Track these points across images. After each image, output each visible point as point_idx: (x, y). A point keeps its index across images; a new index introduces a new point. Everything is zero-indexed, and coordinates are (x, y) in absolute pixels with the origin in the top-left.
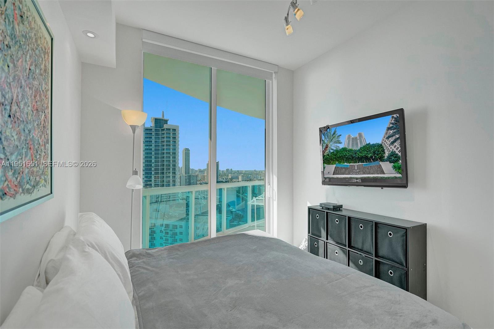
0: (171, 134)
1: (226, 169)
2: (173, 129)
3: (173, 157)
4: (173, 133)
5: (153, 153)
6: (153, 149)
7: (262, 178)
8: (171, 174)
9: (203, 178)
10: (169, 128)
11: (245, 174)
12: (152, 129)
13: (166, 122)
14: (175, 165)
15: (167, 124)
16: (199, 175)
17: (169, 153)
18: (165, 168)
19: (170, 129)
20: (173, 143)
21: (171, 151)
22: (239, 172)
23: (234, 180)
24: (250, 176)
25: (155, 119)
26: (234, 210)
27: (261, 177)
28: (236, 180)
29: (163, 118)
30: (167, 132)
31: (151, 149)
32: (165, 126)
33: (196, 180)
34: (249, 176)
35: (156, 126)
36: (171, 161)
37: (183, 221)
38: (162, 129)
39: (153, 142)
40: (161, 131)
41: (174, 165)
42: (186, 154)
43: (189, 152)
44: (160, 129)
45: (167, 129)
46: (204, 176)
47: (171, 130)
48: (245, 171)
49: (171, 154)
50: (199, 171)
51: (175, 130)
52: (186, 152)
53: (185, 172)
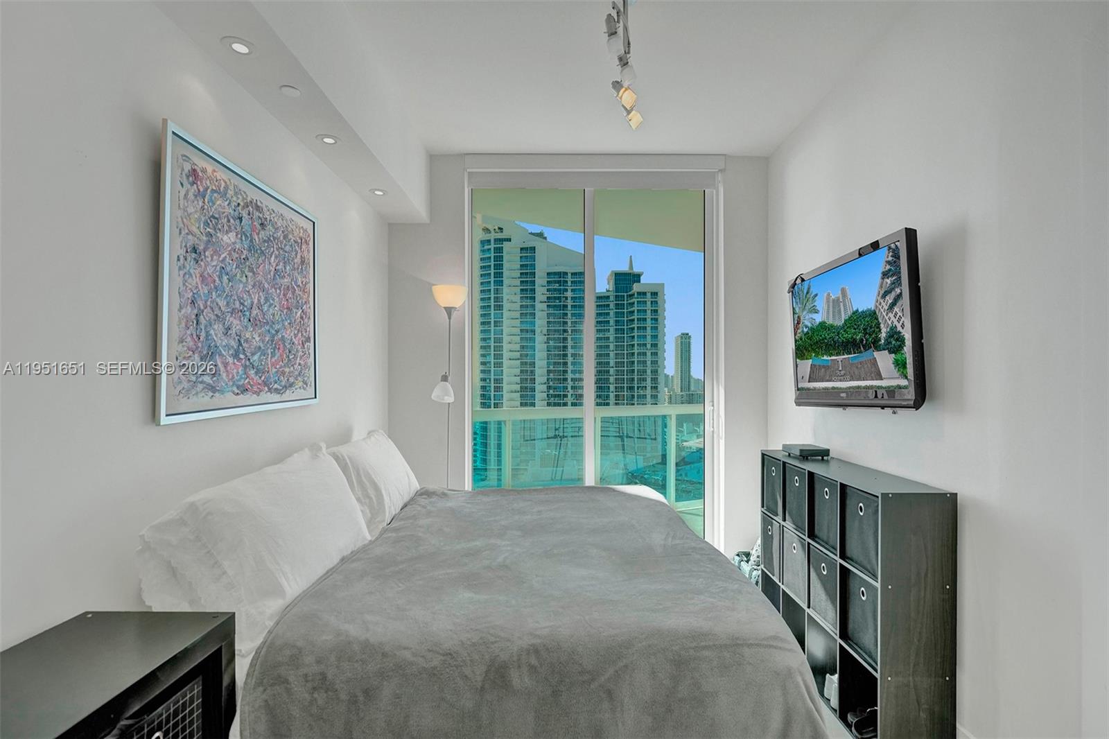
0: (649, 304)
3: (652, 353)
4: (652, 302)
5: (612, 347)
6: (612, 339)
10: (644, 291)
12: (608, 297)
14: (657, 372)
15: (639, 282)
17: (645, 345)
18: (636, 378)
20: (652, 324)
21: (649, 340)
25: (616, 274)
29: (631, 272)
30: (639, 300)
31: (608, 338)
32: (636, 288)
35: (617, 290)
36: (649, 363)
39: (612, 322)
40: (627, 298)
41: (655, 372)
42: (681, 346)
43: (689, 343)
44: (625, 294)
49: (649, 346)
51: (657, 293)
52: (682, 342)
53: (680, 386)
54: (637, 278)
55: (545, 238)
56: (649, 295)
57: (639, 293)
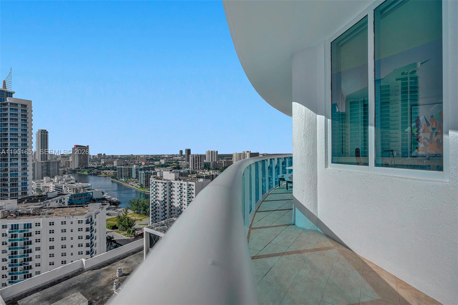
0: (19, 111)
1: (98, 154)
2: (22, 105)
7: (139, 162)
8: (19, 162)
9: (68, 164)
11: (121, 159)
13: (10, 94)
15: (12, 97)
16: (61, 162)
19: (17, 104)
21: (20, 132)
23: (108, 166)
24: (127, 161)
26: (109, 197)
27: (138, 162)
28: (111, 165)
29: (4, 90)
30: (11, 107)
32: (9, 100)
33: (58, 167)
34: (125, 160)
37: (41, 217)
38: (2, 102)
42: (41, 137)
43: (47, 135)
45: (11, 103)
46: (69, 162)
47: (19, 106)
48: (121, 156)
49: (20, 135)
50: (62, 156)
51: (26, 105)
52: (41, 135)
53: (40, 158)
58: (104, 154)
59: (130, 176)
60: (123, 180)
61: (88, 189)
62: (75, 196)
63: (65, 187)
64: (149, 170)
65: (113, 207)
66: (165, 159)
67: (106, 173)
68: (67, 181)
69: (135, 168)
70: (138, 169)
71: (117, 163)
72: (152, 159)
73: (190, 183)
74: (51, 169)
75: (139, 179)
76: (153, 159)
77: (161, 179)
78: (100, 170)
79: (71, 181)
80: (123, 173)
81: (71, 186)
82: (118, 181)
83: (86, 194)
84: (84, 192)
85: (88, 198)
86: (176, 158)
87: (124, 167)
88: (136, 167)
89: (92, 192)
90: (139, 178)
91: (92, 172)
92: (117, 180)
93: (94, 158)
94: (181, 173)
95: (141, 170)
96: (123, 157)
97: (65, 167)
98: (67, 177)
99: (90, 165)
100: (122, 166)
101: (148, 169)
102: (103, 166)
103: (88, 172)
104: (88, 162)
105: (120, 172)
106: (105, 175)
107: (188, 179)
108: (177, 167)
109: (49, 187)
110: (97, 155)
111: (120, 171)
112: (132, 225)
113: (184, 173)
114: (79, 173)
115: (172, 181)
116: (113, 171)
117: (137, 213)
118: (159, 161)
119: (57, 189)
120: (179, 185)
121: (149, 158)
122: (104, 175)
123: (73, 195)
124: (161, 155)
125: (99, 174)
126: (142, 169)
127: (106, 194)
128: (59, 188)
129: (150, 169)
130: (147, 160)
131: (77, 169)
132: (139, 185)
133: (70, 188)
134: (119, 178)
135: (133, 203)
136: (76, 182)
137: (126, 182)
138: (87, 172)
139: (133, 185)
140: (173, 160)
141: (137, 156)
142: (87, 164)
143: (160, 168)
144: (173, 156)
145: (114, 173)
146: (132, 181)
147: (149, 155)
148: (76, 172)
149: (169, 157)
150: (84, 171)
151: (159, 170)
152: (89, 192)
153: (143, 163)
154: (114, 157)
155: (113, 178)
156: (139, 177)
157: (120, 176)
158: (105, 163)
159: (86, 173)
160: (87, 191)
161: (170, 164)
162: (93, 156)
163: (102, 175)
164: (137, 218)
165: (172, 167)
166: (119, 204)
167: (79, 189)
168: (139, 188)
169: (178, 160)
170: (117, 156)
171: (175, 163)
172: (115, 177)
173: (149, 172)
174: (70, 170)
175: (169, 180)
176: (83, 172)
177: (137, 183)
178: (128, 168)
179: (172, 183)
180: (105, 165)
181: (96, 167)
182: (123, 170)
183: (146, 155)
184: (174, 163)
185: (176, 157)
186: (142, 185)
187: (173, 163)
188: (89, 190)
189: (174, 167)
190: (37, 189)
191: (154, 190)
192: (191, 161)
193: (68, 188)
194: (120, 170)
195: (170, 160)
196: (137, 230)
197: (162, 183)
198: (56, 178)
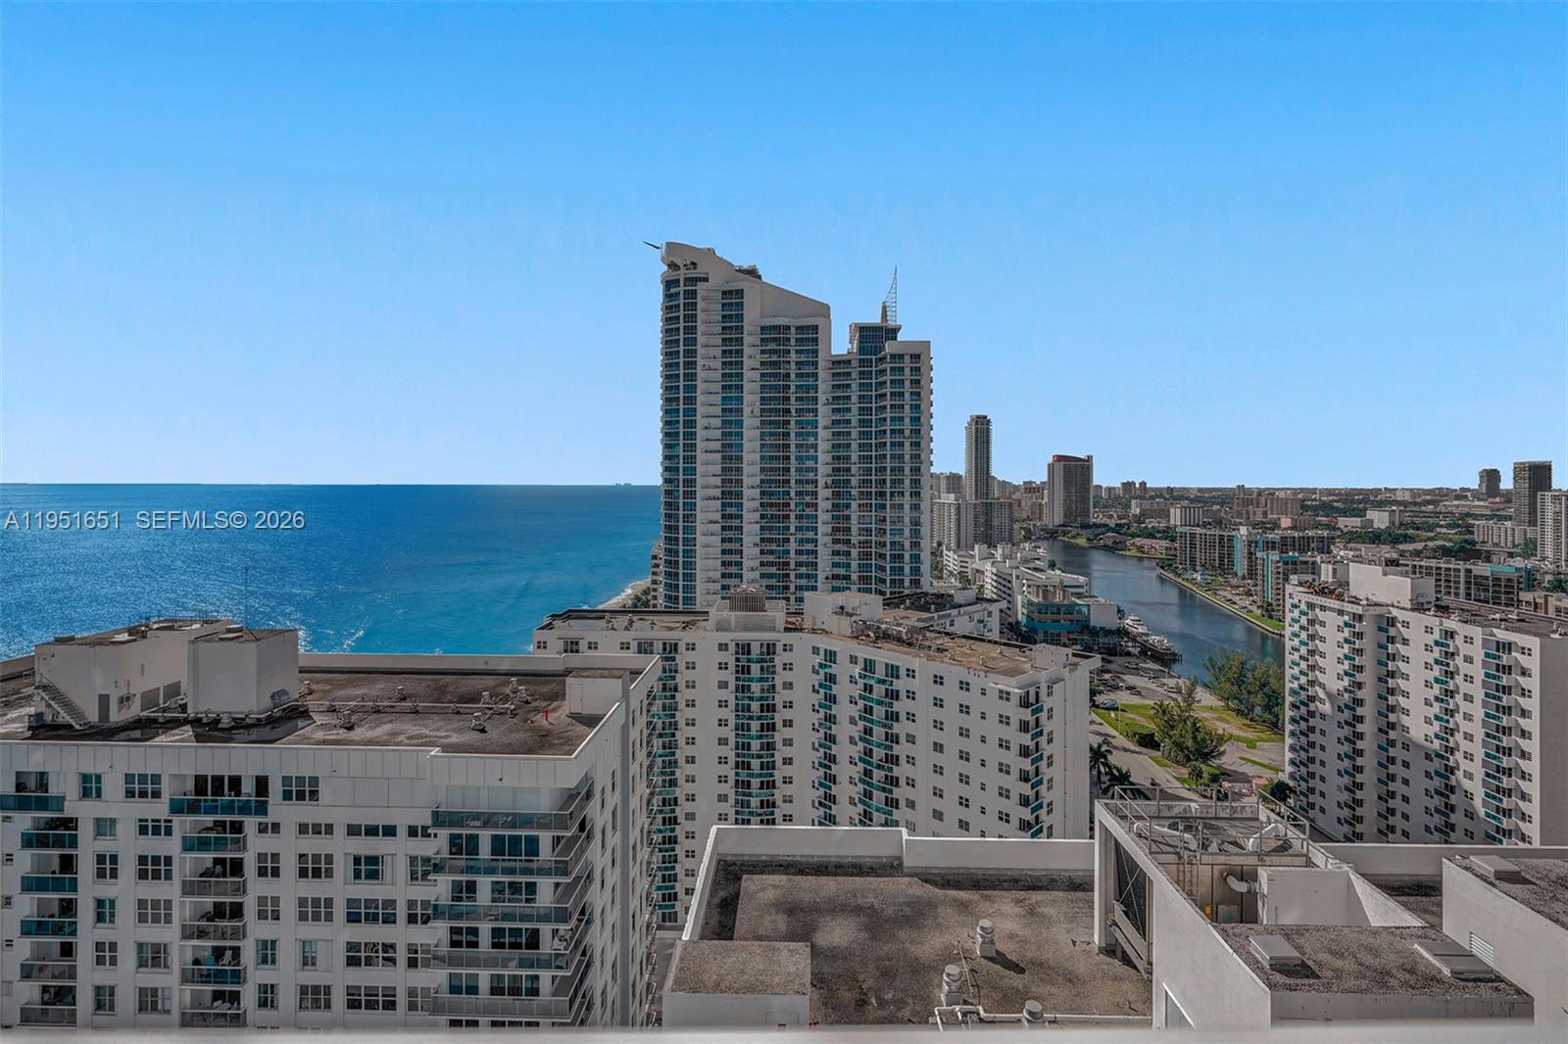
0: (907, 371)
1: (1123, 484)
3: (911, 442)
4: (911, 368)
5: (854, 434)
6: (854, 422)
7: (1270, 516)
9: (1038, 511)
10: (901, 352)
11: (1200, 502)
12: (849, 361)
14: (920, 470)
15: (896, 339)
16: (1023, 503)
17: (902, 431)
18: (888, 478)
20: (912, 400)
21: (907, 424)
22: (1175, 494)
23: (1150, 523)
25: (860, 328)
26: (1141, 631)
27: (1265, 513)
28: (1159, 523)
29: (884, 324)
30: (893, 365)
31: (849, 422)
32: (889, 348)
33: (1011, 518)
34: (1215, 507)
35: (862, 350)
36: (907, 458)
39: (854, 399)
40: (876, 363)
41: (916, 470)
43: (989, 429)
44: (874, 357)
46: (1041, 505)
48: (1200, 490)
50: (1026, 488)
51: (920, 355)
52: (977, 428)
53: (974, 491)
54: (892, 333)
55: (759, 277)
56: (907, 358)
57: (893, 356)
58: (1143, 484)
59: (1225, 566)
60: (1199, 578)
61: (1077, 594)
62: (1042, 609)
63: (1018, 577)
64: (1302, 551)
65: (1152, 670)
66: (1394, 508)
67: (1140, 549)
68: (1025, 561)
69: (1244, 538)
70: (1256, 542)
71: (1184, 517)
72: (1327, 508)
73: (1502, 635)
74: (996, 522)
75: (1259, 582)
76: (1333, 508)
77: (1340, 597)
78: (1125, 534)
79: (1037, 562)
80: (1198, 553)
81: (1032, 578)
82: (1180, 580)
83: (1071, 609)
84: (1066, 602)
85: (1078, 621)
86: (1458, 506)
87: (1203, 531)
88: (1250, 533)
89: (1088, 606)
90: (1259, 577)
91: (1101, 539)
92: (1179, 576)
93: (1112, 496)
94: (1476, 577)
95: (1270, 545)
96: (1207, 495)
97: (1031, 520)
98: (1029, 550)
99: (1096, 517)
100: (1198, 526)
101: (1304, 545)
102: (1136, 522)
103: (1089, 539)
104: (1089, 509)
105: (1188, 550)
106: (1139, 555)
107: (1498, 616)
108: (1462, 549)
109: (983, 573)
110: (1120, 485)
111: (1188, 546)
112: (1212, 751)
113: (1499, 579)
114: (1065, 538)
115: (1395, 612)
116: (1165, 543)
117: (1239, 712)
118: (1361, 513)
119: (1000, 580)
120: (1436, 636)
121: (1315, 500)
122: (1134, 552)
123: (1038, 604)
124: (1377, 491)
125: (1121, 550)
126: (1274, 543)
127: (1132, 618)
128: (1004, 579)
129: (1312, 545)
130: (1305, 508)
131: (1059, 526)
132: (1260, 604)
133: (1030, 583)
134: (1186, 569)
135: (1220, 669)
136: (1052, 565)
137: (1208, 586)
138: (1085, 540)
139: (1235, 603)
140: (1437, 514)
141: (1260, 492)
142: (1086, 513)
143: (1358, 546)
144: (1440, 495)
145: (1167, 548)
146: (1233, 587)
147: (1314, 491)
148: (1056, 537)
149: (1419, 500)
150: (1078, 534)
151: (1352, 553)
152: (1078, 601)
153: (1286, 522)
154: (1173, 495)
155: (1162, 568)
156: (1259, 572)
157: (1188, 563)
158: (1142, 514)
159: (1082, 541)
160: (1073, 599)
161: (1418, 529)
162: (1110, 489)
163: (1128, 553)
164: (1236, 732)
165: (1430, 544)
166: (1174, 661)
167: (1052, 589)
168: (1257, 618)
169: (1468, 515)
170: (1185, 489)
171: (1448, 526)
172: (1170, 562)
173: (1301, 559)
174: (1042, 530)
175: (1376, 605)
176: (1074, 537)
177: (1251, 595)
178: (1217, 538)
179: (1392, 622)
180: (1140, 519)
181: (1114, 526)
182: (1198, 543)
183: (1302, 490)
184: (1442, 526)
185: (1456, 503)
186: (1270, 605)
187: (1438, 530)
188: (1079, 596)
189: (1442, 547)
190: (960, 573)
191: (1304, 635)
192: (1549, 521)
193: (1025, 581)
194: (1188, 542)
195: (1422, 512)
196: (1229, 776)
197: (1341, 613)
198: (1000, 551)
